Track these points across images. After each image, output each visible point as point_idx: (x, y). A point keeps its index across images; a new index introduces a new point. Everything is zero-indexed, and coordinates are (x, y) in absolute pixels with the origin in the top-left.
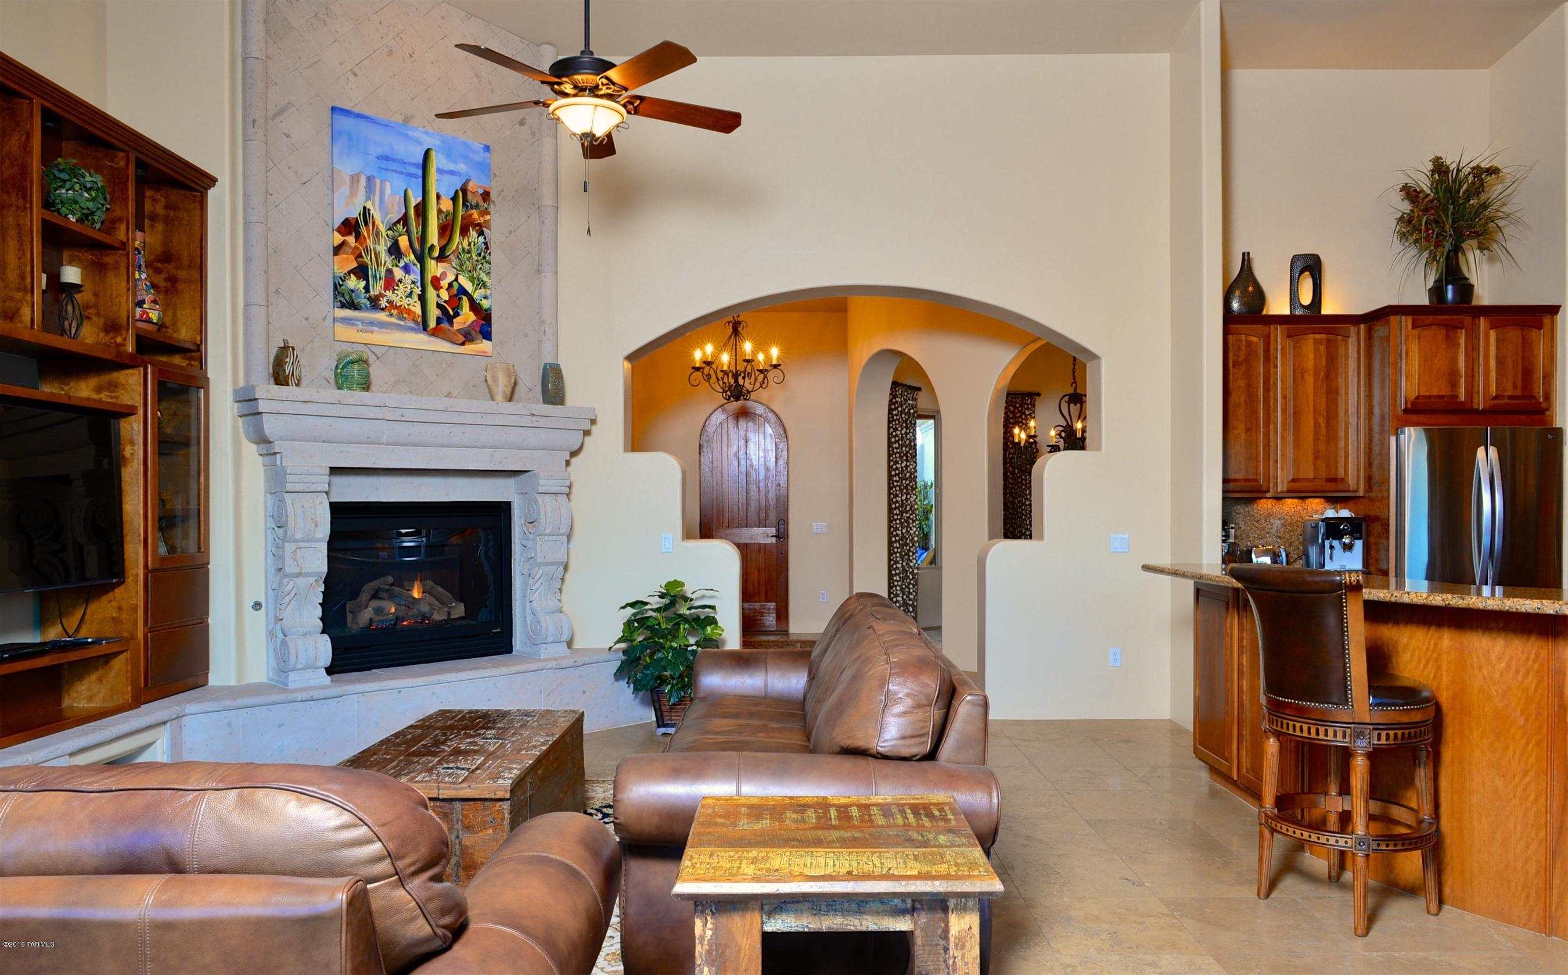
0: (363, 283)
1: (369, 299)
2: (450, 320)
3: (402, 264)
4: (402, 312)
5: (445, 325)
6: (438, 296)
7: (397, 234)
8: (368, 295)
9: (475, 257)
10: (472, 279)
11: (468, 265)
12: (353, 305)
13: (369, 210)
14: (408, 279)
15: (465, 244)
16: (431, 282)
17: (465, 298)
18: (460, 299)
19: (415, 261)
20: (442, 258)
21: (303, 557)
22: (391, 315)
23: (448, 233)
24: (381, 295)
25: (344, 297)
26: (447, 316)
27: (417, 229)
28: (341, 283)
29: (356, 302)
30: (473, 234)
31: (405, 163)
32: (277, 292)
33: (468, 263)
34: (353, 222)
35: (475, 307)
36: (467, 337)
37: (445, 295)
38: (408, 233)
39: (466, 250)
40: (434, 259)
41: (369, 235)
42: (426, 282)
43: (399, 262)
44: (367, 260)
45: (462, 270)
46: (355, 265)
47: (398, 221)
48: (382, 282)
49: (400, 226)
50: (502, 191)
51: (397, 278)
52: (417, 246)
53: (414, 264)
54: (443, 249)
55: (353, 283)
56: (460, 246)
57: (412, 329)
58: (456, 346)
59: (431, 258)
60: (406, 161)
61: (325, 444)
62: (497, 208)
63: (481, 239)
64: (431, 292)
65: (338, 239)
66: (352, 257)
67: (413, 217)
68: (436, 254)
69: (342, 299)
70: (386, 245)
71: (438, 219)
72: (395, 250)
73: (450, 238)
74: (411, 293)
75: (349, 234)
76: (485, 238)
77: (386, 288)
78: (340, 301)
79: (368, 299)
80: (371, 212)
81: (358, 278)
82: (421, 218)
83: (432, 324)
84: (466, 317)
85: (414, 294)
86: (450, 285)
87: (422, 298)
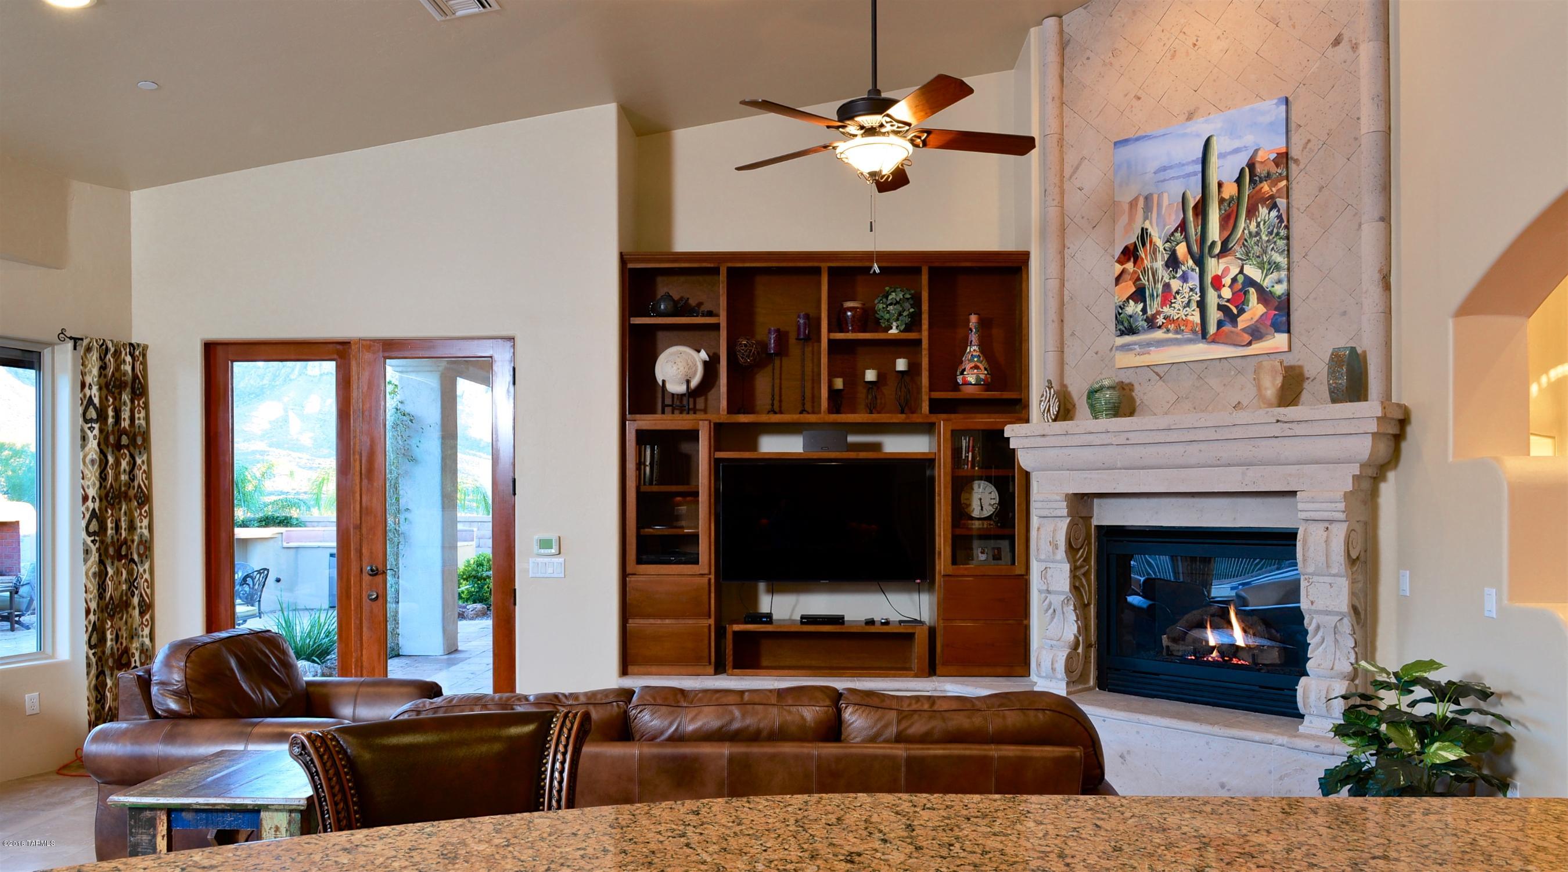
0: (1141, 306)
1: (1147, 320)
2: (1233, 319)
3: (1180, 273)
4: (1177, 325)
5: (1228, 328)
6: (1220, 297)
7: (1174, 244)
8: (1145, 317)
9: (1265, 238)
10: (1261, 266)
11: (1257, 250)
12: (1131, 331)
13: (1147, 229)
14: (1186, 288)
15: (1253, 227)
16: (1211, 283)
17: (1252, 290)
18: (1246, 293)
19: (1194, 267)
20: (1225, 250)
21: (1052, 576)
22: (1168, 331)
23: (1232, 221)
24: (1158, 313)
25: (1123, 324)
26: (1229, 316)
27: (1196, 230)
28: (1120, 311)
29: (1134, 326)
30: (1263, 211)
31: (1183, 165)
32: (1073, 334)
33: (1256, 247)
34: (1132, 248)
35: (1265, 296)
36: (1256, 334)
37: (1227, 293)
38: (1187, 239)
39: (1254, 233)
40: (1214, 257)
41: (1146, 256)
42: (1206, 283)
43: (1176, 272)
44: (1144, 281)
45: (1249, 259)
46: (1133, 289)
47: (1176, 230)
48: (1159, 299)
49: (1178, 235)
50: (1309, 141)
51: (1174, 290)
52: (1195, 248)
53: (1193, 270)
54: (1225, 243)
55: (1133, 308)
56: (1246, 232)
57: (1190, 341)
58: (1241, 349)
59: (1212, 257)
60: (1184, 162)
62: (1302, 166)
63: (1274, 213)
64: (1212, 296)
65: (1118, 268)
66: (1131, 283)
67: (1192, 219)
68: (1217, 250)
69: (1121, 327)
70: (1163, 257)
71: (1220, 209)
72: (1173, 262)
73: (1235, 226)
74: (1189, 301)
75: (1128, 260)
76: (1279, 211)
77: (1163, 304)
78: (1120, 330)
79: (1145, 320)
80: (1149, 231)
81: (1136, 302)
82: (1200, 217)
83: (1212, 329)
84: (1255, 309)
85: (1192, 302)
86: (1234, 280)
87: (1202, 305)
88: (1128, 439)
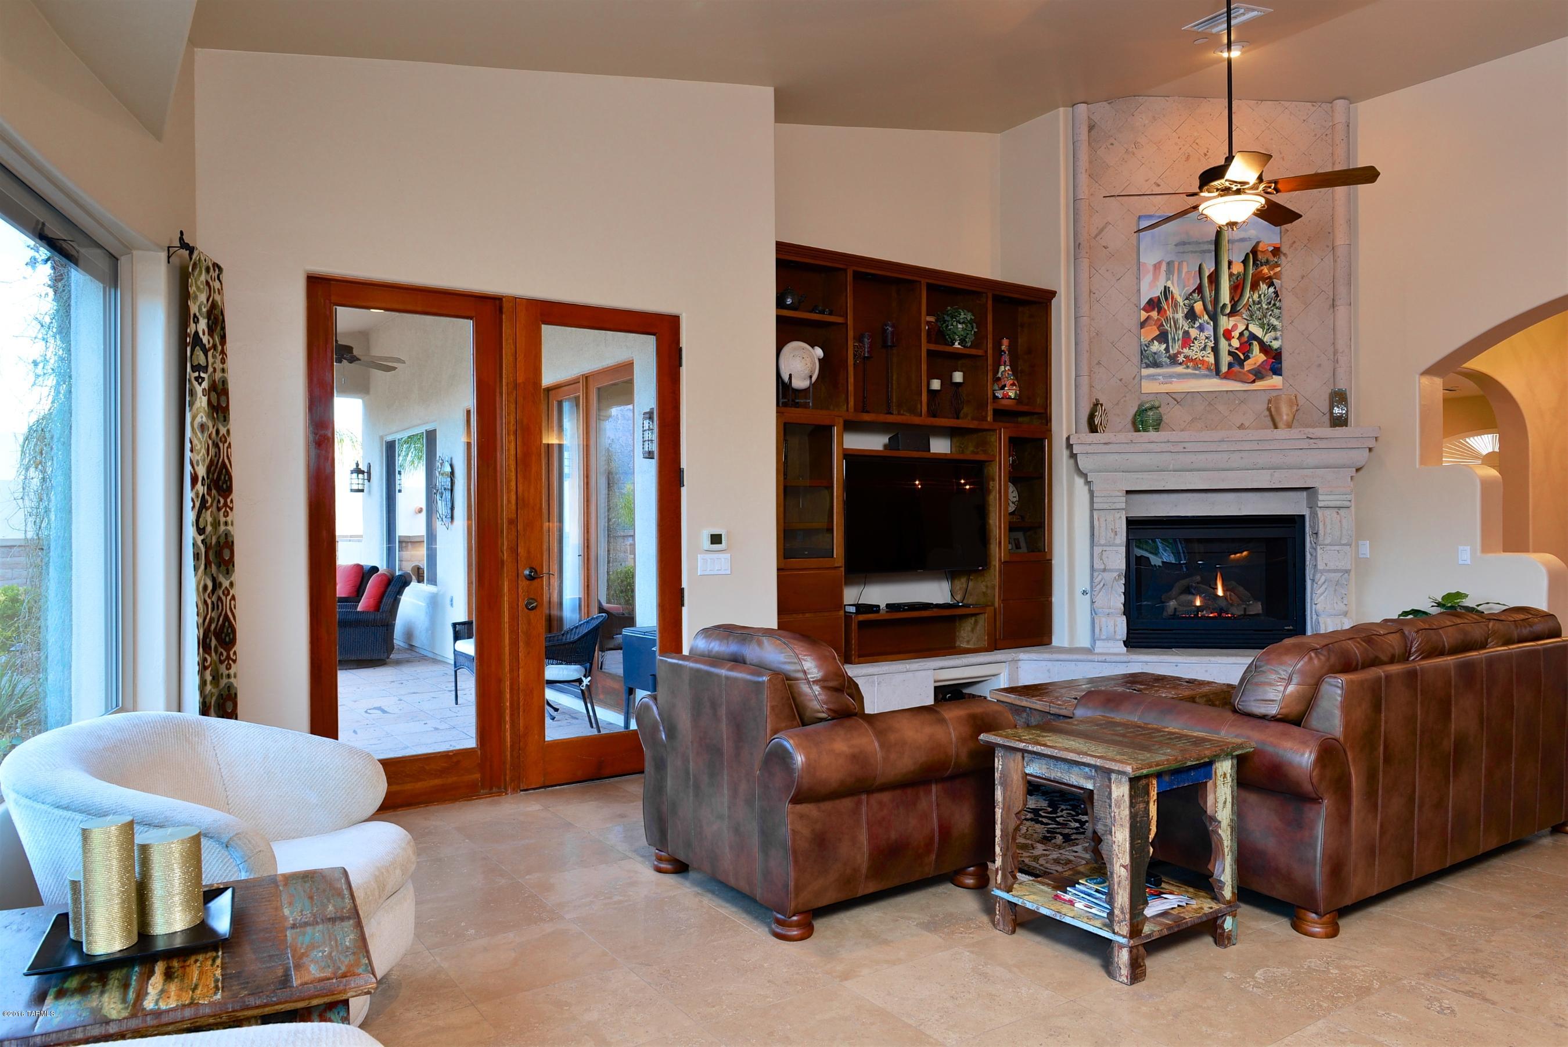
0: (1164, 346)
1: (1169, 357)
2: (1241, 363)
3: (1197, 324)
4: (1197, 363)
5: (1236, 368)
6: (1230, 345)
7: (1192, 302)
8: (1168, 355)
9: (1265, 306)
10: (1262, 326)
11: (1259, 314)
12: (1156, 364)
13: (1169, 288)
14: (1203, 336)
15: (1256, 297)
16: (1223, 334)
17: (1255, 343)
18: (1251, 344)
19: (1209, 320)
20: (1234, 312)
21: (1108, 558)
22: (1188, 367)
23: (1239, 291)
24: (1179, 353)
25: (1148, 359)
26: (1238, 359)
27: (1210, 294)
28: (1146, 349)
29: (1158, 361)
30: (1263, 287)
31: (1200, 243)
32: (1099, 363)
33: (1258, 312)
34: (1156, 300)
35: (1265, 348)
36: (1258, 374)
37: (1235, 343)
38: (1203, 299)
39: (1256, 302)
40: (1225, 315)
41: (1168, 308)
42: (1218, 334)
43: (1194, 324)
44: (1167, 327)
45: (1253, 320)
46: (1158, 333)
47: (1194, 291)
48: (1180, 342)
49: (1195, 295)
50: (1294, 242)
51: (1193, 337)
52: (1210, 307)
53: (1208, 323)
54: (1234, 307)
55: (1156, 347)
56: (1251, 300)
57: (1206, 376)
58: (1247, 384)
59: (1223, 315)
60: (1201, 241)
61: (1124, 473)
62: (1289, 259)
63: (1271, 290)
64: (1223, 344)
65: (1144, 315)
66: (1155, 327)
67: (1207, 285)
68: (1228, 310)
69: (1147, 361)
70: (1183, 311)
71: (1230, 281)
72: (1191, 315)
73: (1241, 295)
74: (1205, 346)
75: (1153, 310)
76: (1275, 288)
77: (1184, 346)
78: (1146, 363)
79: (1168, 358)
80: (1171, 289)
81: (1160, 343)
82: (1214, 285)
83: (1224, 369)
84: (1257, 357)
85: (1208, 347)
86: (1241, 334)
87: (1215, 350)
88: (1184, 448)
